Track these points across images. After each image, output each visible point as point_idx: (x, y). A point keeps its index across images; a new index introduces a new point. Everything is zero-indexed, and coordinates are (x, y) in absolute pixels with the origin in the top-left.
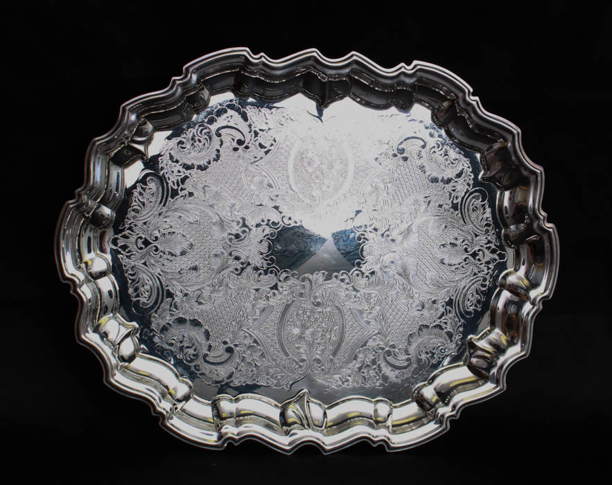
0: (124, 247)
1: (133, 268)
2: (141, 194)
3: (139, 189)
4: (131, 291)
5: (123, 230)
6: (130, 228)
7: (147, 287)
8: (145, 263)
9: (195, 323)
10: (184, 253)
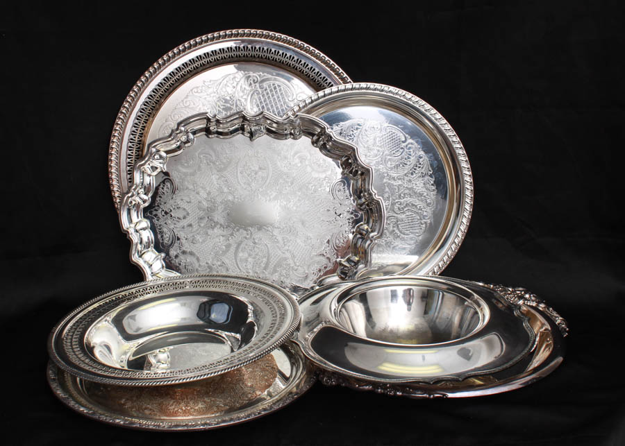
0: (156, 215)
1: (160, 225)
2: (163, 188)
3: (162, 186)
4: (159, 236)
5: (154, 207)
6: (158, 206)
7: (167, 235)
8: (166, 223)
9: (191, 254)
10: (184, 218)
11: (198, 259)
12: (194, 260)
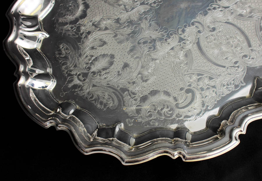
4: (99, 106)
7: (107, 97)
8: (94, 86)
9: (154, 93)
10: (111, 63)
11: (167, 93)
12: (162, 97)
